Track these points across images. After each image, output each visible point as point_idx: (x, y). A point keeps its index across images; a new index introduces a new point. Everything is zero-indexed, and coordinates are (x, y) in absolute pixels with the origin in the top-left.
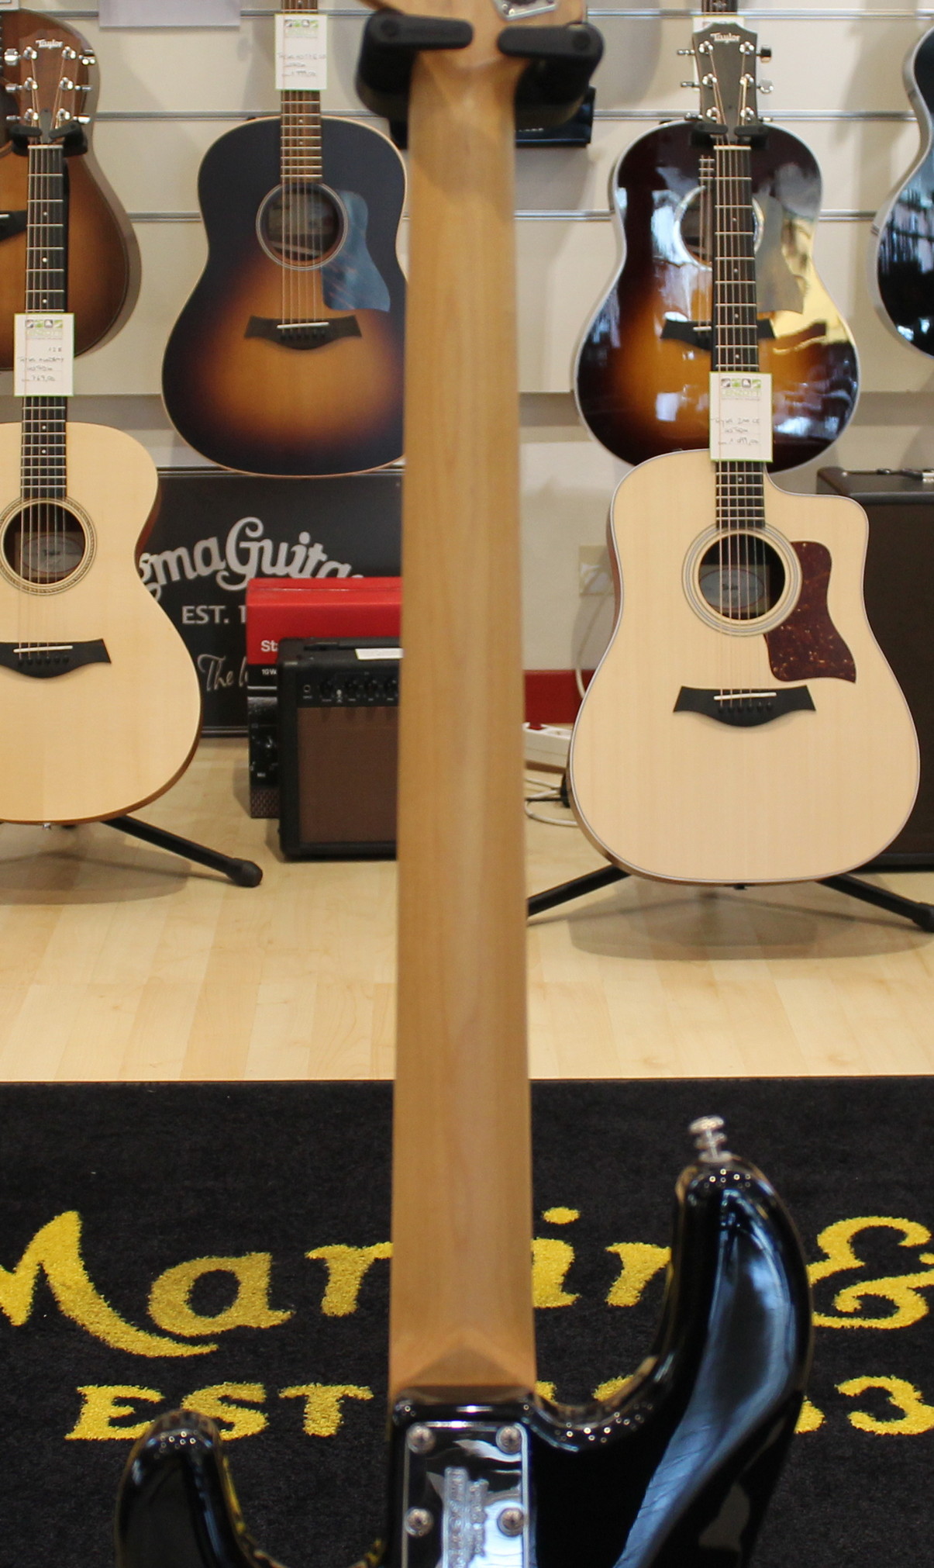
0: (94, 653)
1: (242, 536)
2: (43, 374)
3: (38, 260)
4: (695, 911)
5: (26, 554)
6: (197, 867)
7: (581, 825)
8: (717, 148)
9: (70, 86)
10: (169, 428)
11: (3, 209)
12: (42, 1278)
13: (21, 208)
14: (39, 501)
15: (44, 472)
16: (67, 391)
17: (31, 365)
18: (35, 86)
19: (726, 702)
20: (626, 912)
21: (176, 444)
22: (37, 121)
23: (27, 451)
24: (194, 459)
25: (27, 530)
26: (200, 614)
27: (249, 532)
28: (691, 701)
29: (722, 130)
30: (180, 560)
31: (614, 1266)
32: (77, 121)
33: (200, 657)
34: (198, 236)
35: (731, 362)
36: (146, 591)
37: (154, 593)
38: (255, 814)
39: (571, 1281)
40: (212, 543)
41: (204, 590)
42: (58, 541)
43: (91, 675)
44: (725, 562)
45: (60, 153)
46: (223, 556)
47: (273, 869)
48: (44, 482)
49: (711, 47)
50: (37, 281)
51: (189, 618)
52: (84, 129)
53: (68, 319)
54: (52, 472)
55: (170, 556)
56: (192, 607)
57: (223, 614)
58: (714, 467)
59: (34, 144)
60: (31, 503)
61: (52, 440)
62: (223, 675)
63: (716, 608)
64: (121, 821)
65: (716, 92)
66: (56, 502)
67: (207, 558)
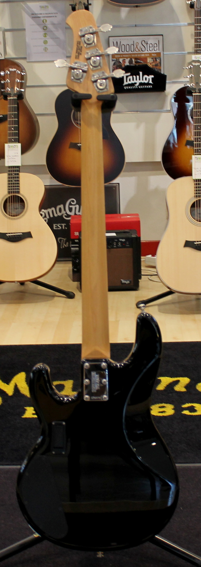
0: (28, 235)
1: (70, 204)
2: (13, 160)
3: (11, 128)
4: (194, 303)
5: (9, 209)
6: (58, 294)
7: (161, 281)
8: (193, 94)
9: (19, 81)
10: (48, 174)
11: (1, 114)
12: (16, 386)
13: (6, 114)
14: (13, 194)
15: (14, 186)
16: (19, 164)
17: (10, 157)
18: (9, 81)
19: (198, 244)
20: (173, 303)
21: (51, 178)
22: (10, 91)
23: (9, 181)
24: (56, 183)
25: (9, 202)
26: (58, 226)
27: (72, 203)
28: (188, 244)
29: (195, 89)
30: (53, 211)
31: (159, 382)
32: (21, 91)
33: (59, 239)
34: (55, 119)
35: (198, 152)
36: (43, 220)
37: (45, 221)
38: (74, 281)
40: (62, 206)
41: (60, 219)
42: (18, 205)
43: (28, 241)
44: (197, 207)
45: (16, 100)
46: (65, 210)
47: (78, 294)
48: (14, 189)
49: (192, 67)
50: (10, 135)
51: (56, 228)
52: (23, 93)
53: (19, 145)
54: (16, 186)
55: (50, 210)
56: (56, 224)
57: (65, 226)
58: (194, 181)
59: (9, 97)
60: (10, 195)
61: (15, 178)
62: (65, 244)
63: (194, 219)
64: (35, 281)
65: (193, 79)
66: (17, 195)
67: (60, 210)
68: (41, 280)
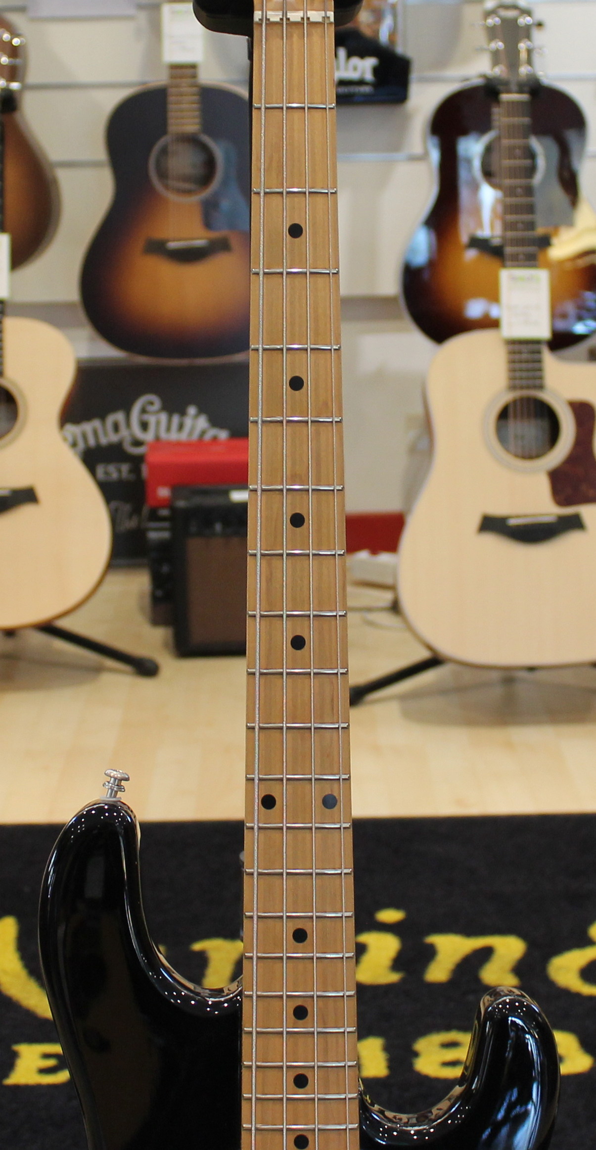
0: (27, 496)
1: (144, 411)
4: (498, 692)
6: (109, 663)
7: (409, 628)
8: (503, 97)
9: (3, 59)
10: (84, 326)
16: (4, 293)
19: (518, 525)
20: (444, 693)
21: (92, 339)
24: (108, 351)
26: (115, 472)
27: (149, 408)
28: (492, 524)
29: (507, 83)
30: (95, 430)
31: (430, 953)
32: (11, 88)
33: (113, 505)
34: (105, 177)
35: (517, 261)
36: (69, 454)
37: (76, 455)
38: (155, 624)
39: (398, 964)
40: (119, 416)
41: (114, 453)
43: (25, 512)
44: (515, 418)
46: (129, 426)
47: (169, 665)
49: (498, 21)
51: (104, 474)
52: (16, 93)
53: (5, 239)
55: (88, 427)
56: (105, 466)
57: (129, 471)
58: (505, 343)
62: (131, 520)
63: (510, 452)
64: (49, 628)
65: (502, 55)
67: (116, 428)
68: (65, 624)
